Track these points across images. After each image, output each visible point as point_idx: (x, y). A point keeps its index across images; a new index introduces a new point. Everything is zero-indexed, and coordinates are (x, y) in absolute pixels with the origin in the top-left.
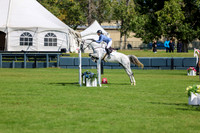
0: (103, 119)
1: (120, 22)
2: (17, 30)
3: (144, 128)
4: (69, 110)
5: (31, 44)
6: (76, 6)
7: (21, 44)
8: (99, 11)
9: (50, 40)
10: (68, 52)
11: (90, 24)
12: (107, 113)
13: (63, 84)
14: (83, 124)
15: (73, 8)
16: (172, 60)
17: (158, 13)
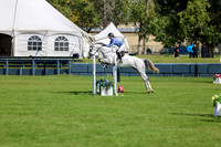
0: (119, 131)
1: (138, 24)
2: (24, 33)
3: (165, 141)
4: (82, 121)
5: (40, 49)
6: (90, 7)
7: (29, 49)
8: (116, 13)
9: (61, 44)
10: (81, 58)
11: (105, 26)
12: (123, 125)
13: (76, 93)
14: (97, 137)
15: (86, 9)
16: (196, 66)
17: (180, 14)
